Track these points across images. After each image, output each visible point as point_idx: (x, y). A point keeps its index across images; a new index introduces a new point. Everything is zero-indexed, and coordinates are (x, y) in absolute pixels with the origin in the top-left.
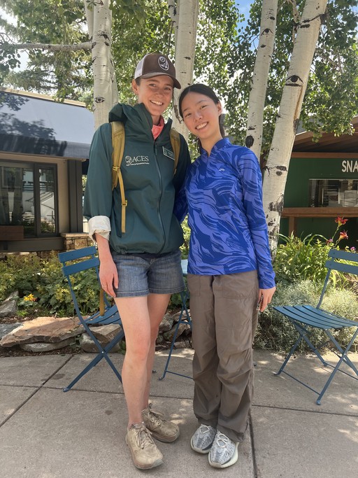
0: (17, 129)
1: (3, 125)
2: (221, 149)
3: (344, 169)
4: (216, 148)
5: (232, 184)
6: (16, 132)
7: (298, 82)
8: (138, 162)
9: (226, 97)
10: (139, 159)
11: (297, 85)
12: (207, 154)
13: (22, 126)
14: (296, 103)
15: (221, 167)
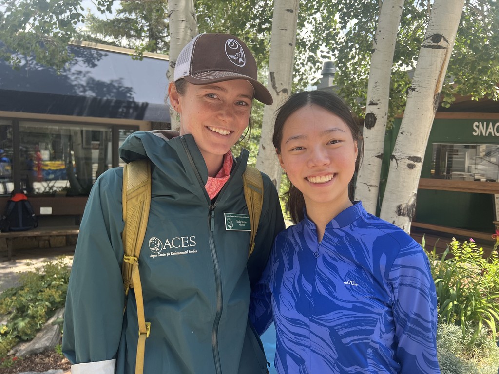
0: (92, 89)
1: (76, 85)
2: (347, 229)
3: (475, 131)
4: (336, 225)
5: (373, 322)
6: (90, 94)
7: (442, 43)
8: (174, 250)
9: (336, 52)
10: (178, 243)
11: (440, 47)
12: (317, 231)
13: (97, 86)
14: (438, 72)
15: (349, 276)
